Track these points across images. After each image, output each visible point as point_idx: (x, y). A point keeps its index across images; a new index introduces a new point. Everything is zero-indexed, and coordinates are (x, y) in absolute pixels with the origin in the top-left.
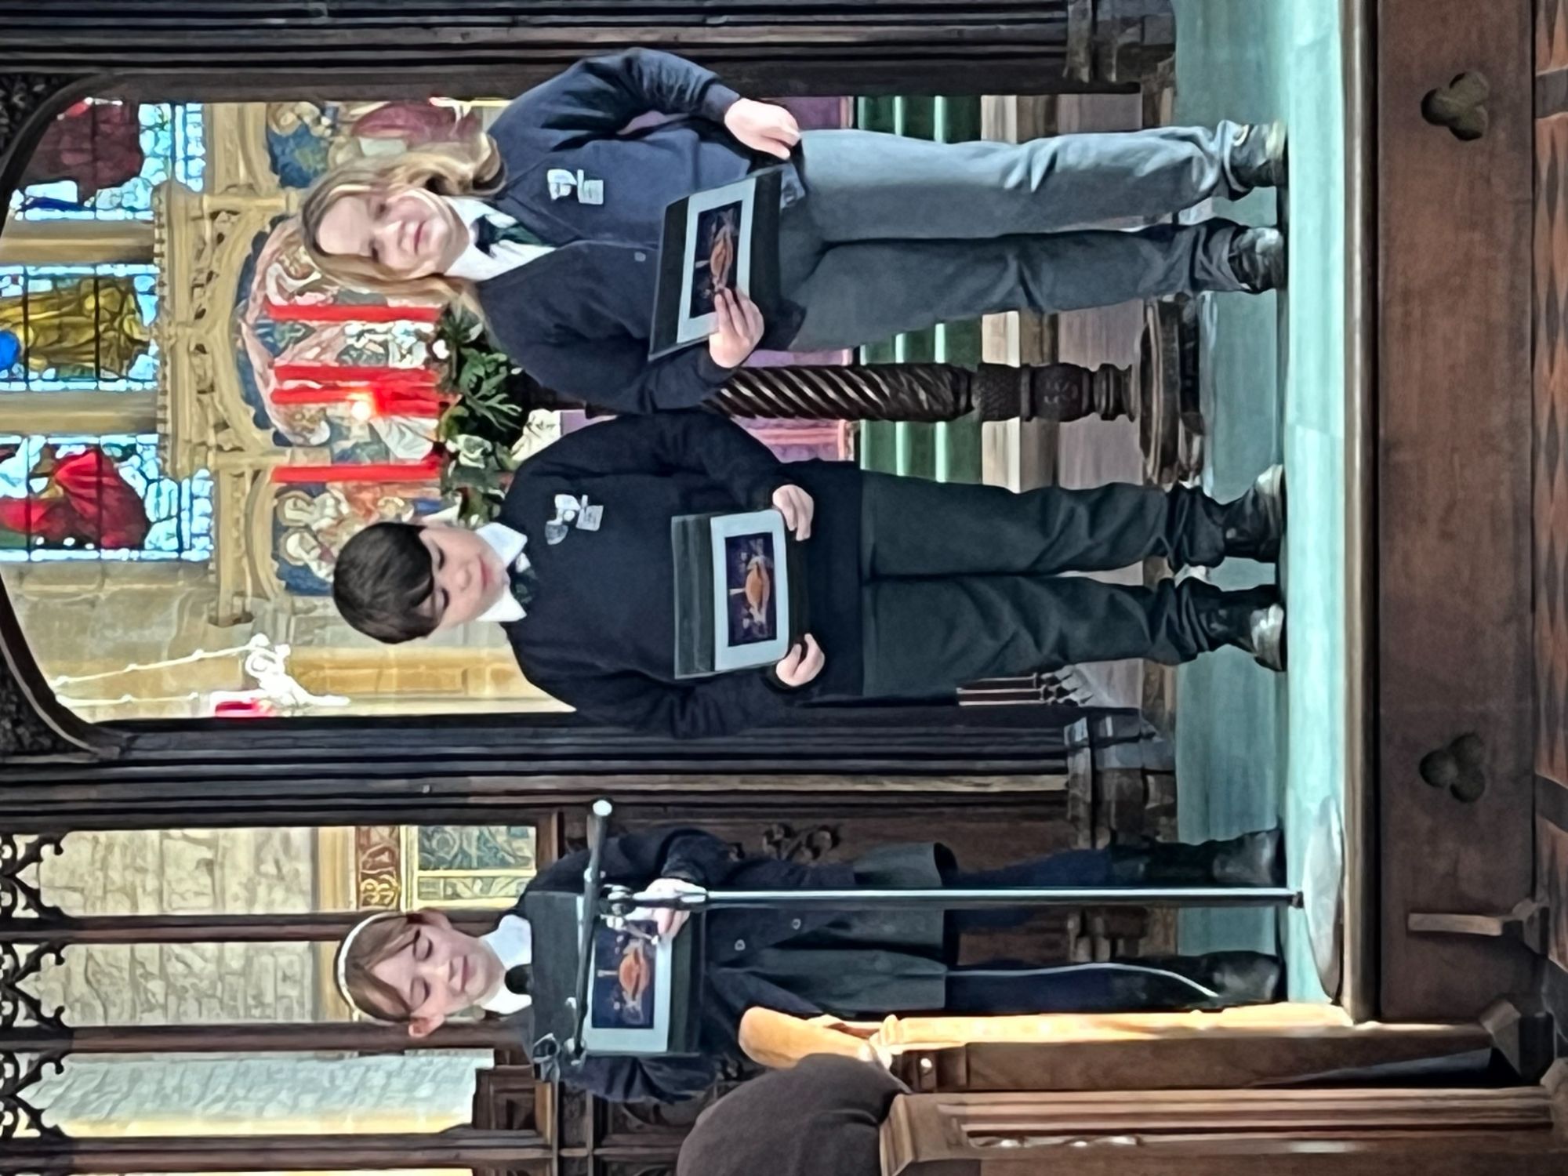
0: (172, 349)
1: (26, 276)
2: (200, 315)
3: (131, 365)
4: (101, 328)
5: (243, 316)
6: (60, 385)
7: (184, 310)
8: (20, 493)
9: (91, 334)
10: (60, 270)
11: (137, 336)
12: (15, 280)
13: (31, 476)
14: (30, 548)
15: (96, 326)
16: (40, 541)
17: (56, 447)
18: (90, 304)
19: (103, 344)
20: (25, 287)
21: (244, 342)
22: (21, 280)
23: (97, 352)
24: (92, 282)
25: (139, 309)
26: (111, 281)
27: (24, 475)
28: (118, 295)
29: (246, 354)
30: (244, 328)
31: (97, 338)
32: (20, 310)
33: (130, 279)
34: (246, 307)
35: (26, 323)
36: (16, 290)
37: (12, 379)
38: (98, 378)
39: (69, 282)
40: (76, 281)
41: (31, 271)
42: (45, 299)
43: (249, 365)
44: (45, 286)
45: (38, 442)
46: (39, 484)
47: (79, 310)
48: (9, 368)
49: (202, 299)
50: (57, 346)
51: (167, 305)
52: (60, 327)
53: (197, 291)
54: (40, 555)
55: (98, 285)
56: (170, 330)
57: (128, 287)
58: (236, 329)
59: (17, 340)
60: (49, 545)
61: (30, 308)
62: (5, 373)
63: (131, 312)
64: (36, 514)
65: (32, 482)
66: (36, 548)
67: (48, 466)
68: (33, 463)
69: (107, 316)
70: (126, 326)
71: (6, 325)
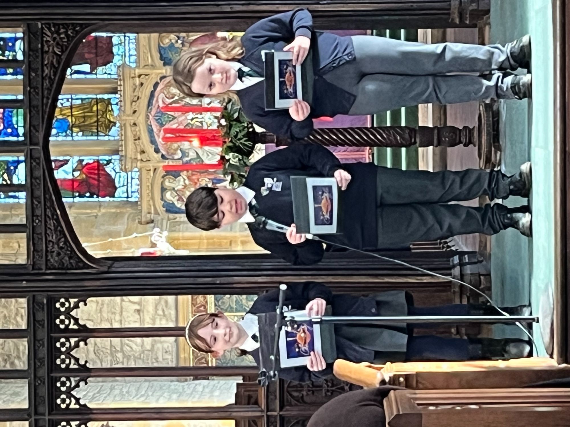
0: (125, 125)
1: (72, 99)
2: (135, 112)
3: (110, 130)
4: (99, 117)
5: (150, 112)
6: (84, 138)
7: (129, 111)
8: (70, 177)
9: (95, 119)
10: (84, 96)
11: (112, 120)
12: (68, 100)
13: (74, 171)
14: (74, 197)
15: (97, 116)
16: (77, 194)
17: (83, 160)
18: (95, 108)
19: (99, 123)
20: (71, 103)
21: (150, 122)
22: (70, 100)
23: (97, 126)
24: (95, 100)
25: (112, 110)
26: (102, 100)
27: (71, 170)
28: (105, 104)
29: (151, 126)
30: (151, 117)
31: (97, 121)
32: (70, 111)
33: (109, 99)
34: (151, 109)
35: (72, 116)
36: (68, 104)
37: (67, 135)
38: (98, 135)
39: (87, 100)
40: (90, 100)
41: (74, 97)
42: (79, 106)
43: (152, 130)
44: (79, 102)
45: (76, 159)
46: (77, 174)
47: (91, 111)
48: (66, 132)
49: (135, 106)
50: (83, 124)
51: (123, 108)
52: (84, 117)
53: (134, 103)
54: (77, 200)
55: (98, 101)
56: (124, 118)
57: (108, 102)
58: (147, 117)
59: (68, 121)
60: (80, 196)
61: (73, 110)
62: (64, 134)
63: (110, 111)
64: (76, 184)
65: (74, 173)
66: (76, 197)
67: (80, 167)
68: (75, 166)
69: (101, 113)
70: (108, 116)
71: (65, 117)
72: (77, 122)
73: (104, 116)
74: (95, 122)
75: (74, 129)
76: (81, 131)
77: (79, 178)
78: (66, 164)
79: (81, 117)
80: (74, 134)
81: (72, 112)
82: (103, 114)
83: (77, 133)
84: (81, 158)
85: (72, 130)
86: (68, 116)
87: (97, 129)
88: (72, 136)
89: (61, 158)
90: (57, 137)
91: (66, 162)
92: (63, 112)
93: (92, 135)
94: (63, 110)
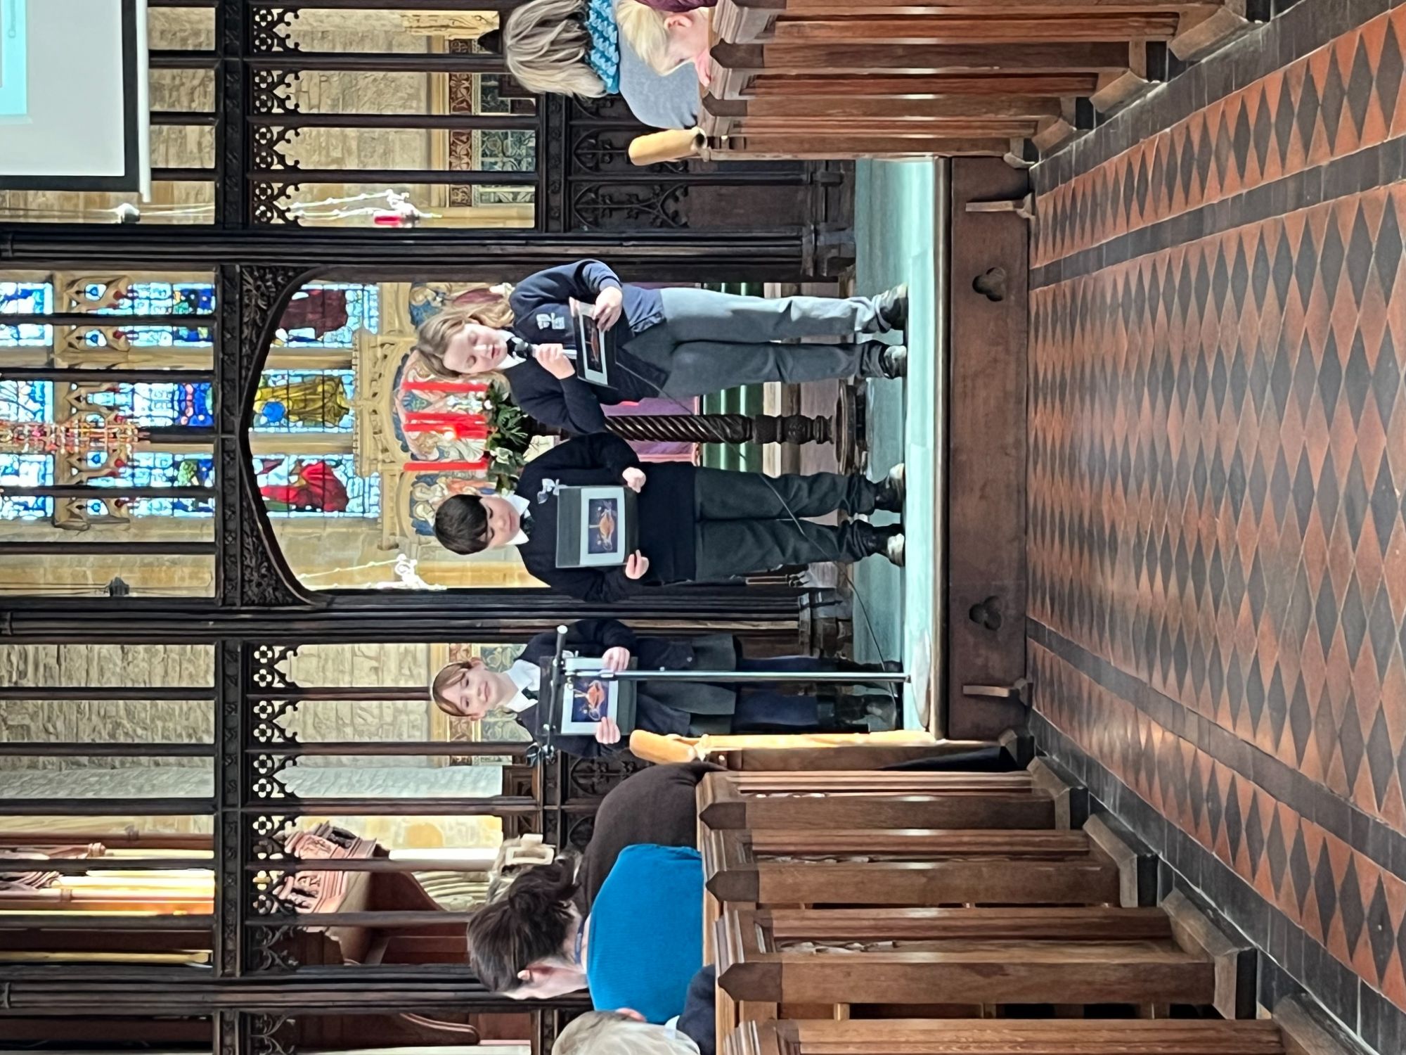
0: (361, 412)
1: (288, 375)
2: (375, 395)
3: (340, 420)
4: (326, 401)
5: (396, 395)
6: (305, 430)
7: (367, 392)
8: (284, 483)
9: (320, 404)
10: (305, 372)
11: (343, 405)
12: (283, 377)
13: (290, 474)
14: (289, 510)
15: (324, 398)
16: (294, 507)
17: (302, 461)
18: (320, 389)
19: (326, 409)
20: (288, 381)
21: (397, 409)
22: (286, 377)
23: (323, 413)
24: (321, 378)
25: (344, 392)
26: (331, 378)
27: (285, 474)
28: (334, 385)
29: (397, 414)
30: (397, 402)
31: (323, 407)
32: (285, 391)
33: (340, 377)
34: (398, 389)
35: (288, 399)
36: (284, 382)
37: (281, 426)
38: (324, 426)
39: (310, 378)
40: (314, 377)
41: (291, 372)
42: (298, 386)
43: (399, 420)
44: (299, 380)
45: (294, 458)
46: (294, 479)
47: (314, 393)
48: (279, 420)
49: (375, 387)
50: (303, 410)
51: (358, 390)
52: (305, 400)
53: (374, 383)
54: (294, 514)
55: (324, 380)
56: (359, 403)
57: (339, 381)
58: (392, 403)
59: (283, 406)
60: (298, 510)
61: (290, 391)
62: (278, 424)
63: (341, 393)
64: (292, 494)
65: (290, 478)
66: (291, 511)
67: (298, 471)
68: (292, 467)
69: (329, 395)
70: (338, 400)
71: (278, 400)
72: (296, 408)
73: (333, 399)
74: (319, 408)
75: (290, 417)
76: (300, 420)
77: (296, 485)
79: (301, 400)
80: (291, 424)
81: (288, 394)
82: (332, 397)
83: (296, 422)
85: (288, 419)
86: (283, 399)
87: (323, 418)
88: (288, 426)
92: (275, 394)
93: (315, 426)
94: (276, 391)
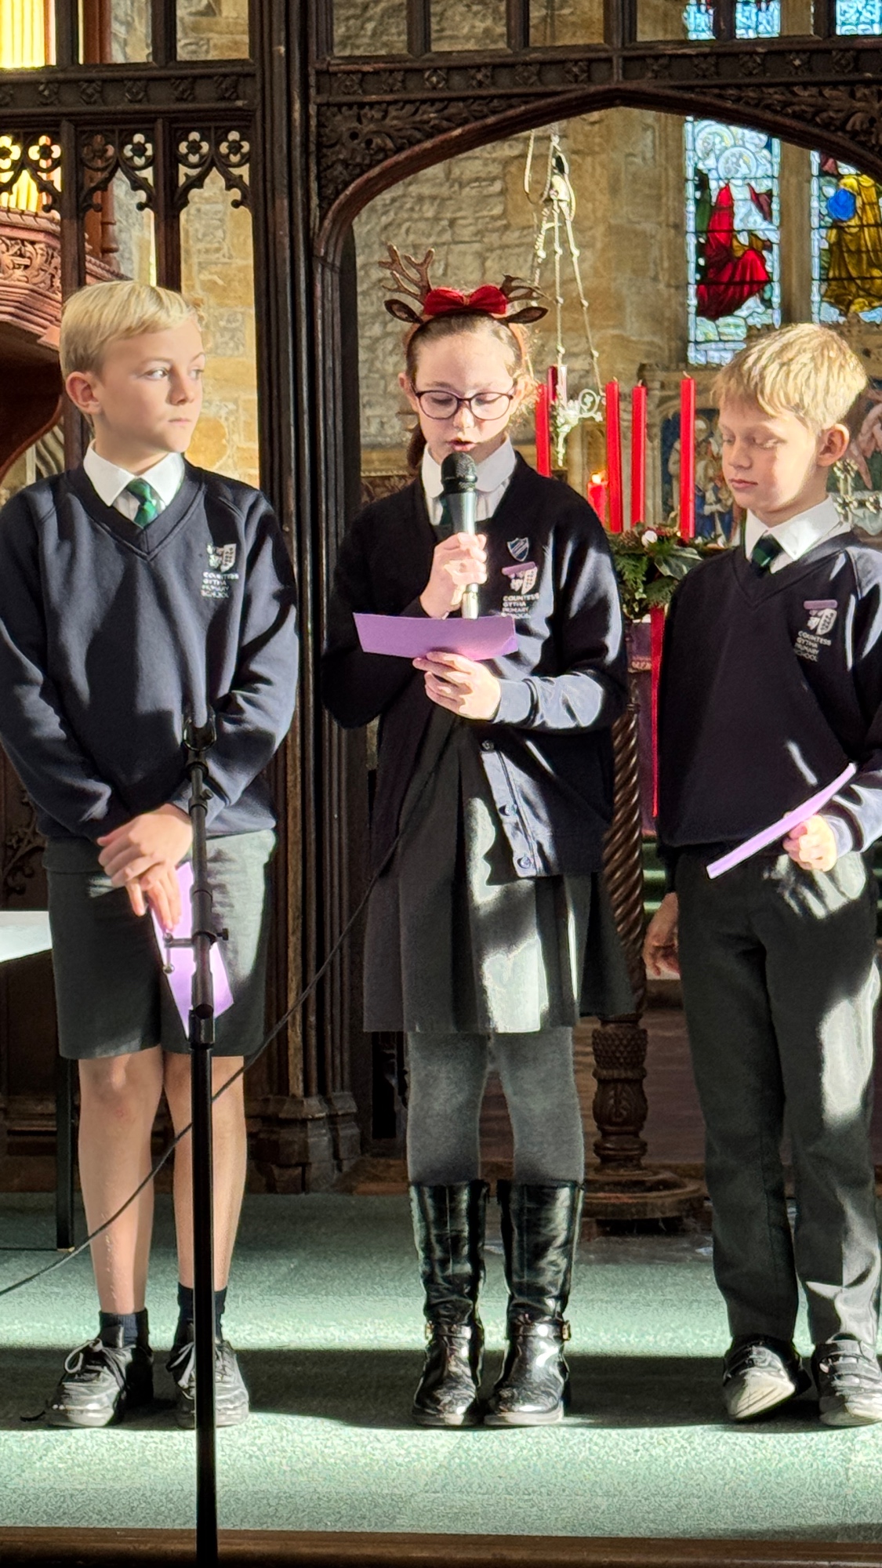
59: (850, 219)
61: (872, 229)
62: (824, 212)
63: (870, 304)
65: (745, 234)
66: (697, 238)
68: (760, 234)
69: (867, 286)
70: (860, 300)
71: (859, 211)
72: (848, 237)
73: (861, 293)
74: (848, 271)
75: (834, 232)
76: (830, 245)
77: (735, 243)
78: (765, 218)
79: (859, 245)
80: (823, 232)
81: (869, 226)
82: (864, 290)
83: (827, 239)
84: (775, 247)
85: (831, 228)
86: (861, 219)
87: (834, 279)
88: (821, 227)
89: (775, 206)
90: (819, 197)
91: (767, 215)
92: (867, 207)
93: (822, 268)
94: (872, 209)
